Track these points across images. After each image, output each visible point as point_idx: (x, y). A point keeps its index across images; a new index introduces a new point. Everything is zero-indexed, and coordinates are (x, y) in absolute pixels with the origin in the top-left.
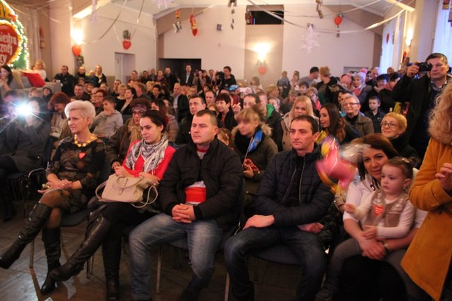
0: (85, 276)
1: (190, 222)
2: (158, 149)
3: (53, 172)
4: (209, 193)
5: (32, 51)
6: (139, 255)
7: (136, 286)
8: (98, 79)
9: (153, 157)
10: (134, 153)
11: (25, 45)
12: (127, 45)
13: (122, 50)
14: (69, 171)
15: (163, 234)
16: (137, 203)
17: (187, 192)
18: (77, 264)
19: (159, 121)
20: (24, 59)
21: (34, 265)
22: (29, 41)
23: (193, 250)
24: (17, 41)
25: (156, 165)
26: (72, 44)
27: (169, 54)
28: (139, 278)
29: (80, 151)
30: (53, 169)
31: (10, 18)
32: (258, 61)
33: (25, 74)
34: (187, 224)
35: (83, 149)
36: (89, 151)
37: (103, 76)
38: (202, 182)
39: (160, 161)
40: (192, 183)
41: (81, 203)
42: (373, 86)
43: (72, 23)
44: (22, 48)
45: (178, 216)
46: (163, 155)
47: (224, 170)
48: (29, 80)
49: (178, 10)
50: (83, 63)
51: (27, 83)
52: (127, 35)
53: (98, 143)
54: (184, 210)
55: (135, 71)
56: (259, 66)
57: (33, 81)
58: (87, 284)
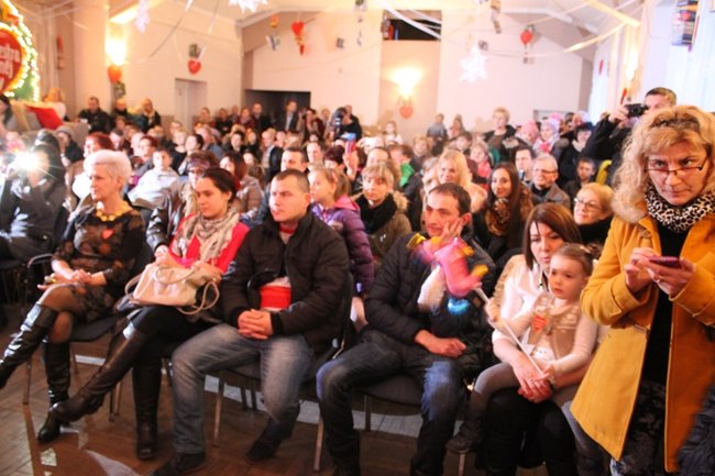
0: (107, 418)
1: (264, 337)
2: (222, 227)
3: (61, 258)
4: (294, 295)
5: (44, 73)
6: (186, 385)
7: (180, 433)
8: (147, 118)
9: (213, 239)
10: (185, 233)
11: (34, 63)
12: (194, 68)
13: (187, 75)
14: (88, 257)
15: (224, 355)
16: (187, 307)
17: (263, 294)
18: (93, 396)
19: (225, 186)
20: (32, 84)
21: (31, 399)
22: (39, 56)
23: (267, 379)
24: (21, 56)
25: (219, 252)
26: (108, 64)
27: (261, 83)
28: (186, 421)
29: (105, 227)
30: (63, 254)
31: (11, 20)
32: (400, 98)
33: (32, 109)
34: (261, 340)
35: (109, 225)
36: (118, 227)
37: (156, 114)
38: (286, 279)
39: (225, 246)
40: (272, 280)
41: (104, 306)
42: (571, 140)
43: (108, 31)
44: (28, 68)
45: (246, 328)
46: (229, 236)
47: (320, 260)
48: (38, 117)
49: (276, 15)
50: (124, 93)
51: (35, 122)
52: (194, 51)
53: (132, 216)
54: (256, 320)
55: (206, 109)
56: (402, 105)
57: (45, 118)
58: (110, 430)
